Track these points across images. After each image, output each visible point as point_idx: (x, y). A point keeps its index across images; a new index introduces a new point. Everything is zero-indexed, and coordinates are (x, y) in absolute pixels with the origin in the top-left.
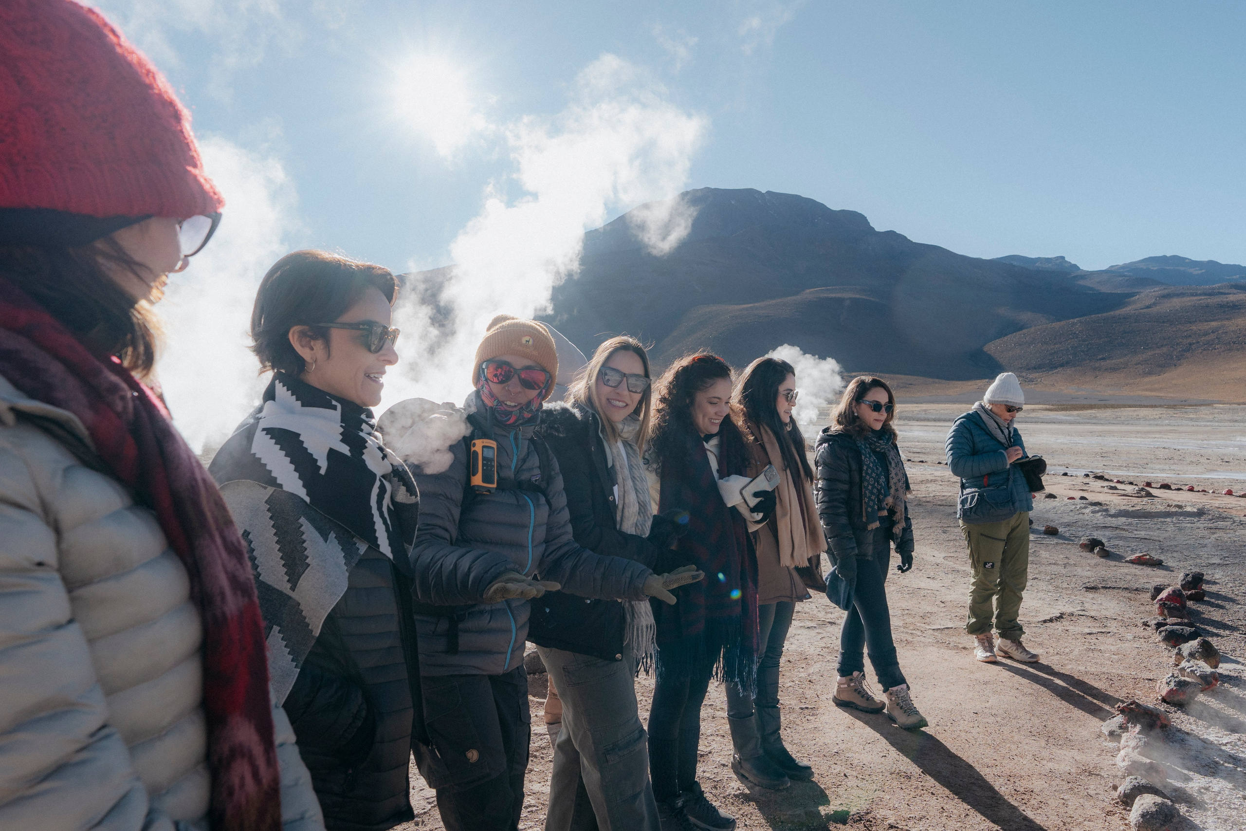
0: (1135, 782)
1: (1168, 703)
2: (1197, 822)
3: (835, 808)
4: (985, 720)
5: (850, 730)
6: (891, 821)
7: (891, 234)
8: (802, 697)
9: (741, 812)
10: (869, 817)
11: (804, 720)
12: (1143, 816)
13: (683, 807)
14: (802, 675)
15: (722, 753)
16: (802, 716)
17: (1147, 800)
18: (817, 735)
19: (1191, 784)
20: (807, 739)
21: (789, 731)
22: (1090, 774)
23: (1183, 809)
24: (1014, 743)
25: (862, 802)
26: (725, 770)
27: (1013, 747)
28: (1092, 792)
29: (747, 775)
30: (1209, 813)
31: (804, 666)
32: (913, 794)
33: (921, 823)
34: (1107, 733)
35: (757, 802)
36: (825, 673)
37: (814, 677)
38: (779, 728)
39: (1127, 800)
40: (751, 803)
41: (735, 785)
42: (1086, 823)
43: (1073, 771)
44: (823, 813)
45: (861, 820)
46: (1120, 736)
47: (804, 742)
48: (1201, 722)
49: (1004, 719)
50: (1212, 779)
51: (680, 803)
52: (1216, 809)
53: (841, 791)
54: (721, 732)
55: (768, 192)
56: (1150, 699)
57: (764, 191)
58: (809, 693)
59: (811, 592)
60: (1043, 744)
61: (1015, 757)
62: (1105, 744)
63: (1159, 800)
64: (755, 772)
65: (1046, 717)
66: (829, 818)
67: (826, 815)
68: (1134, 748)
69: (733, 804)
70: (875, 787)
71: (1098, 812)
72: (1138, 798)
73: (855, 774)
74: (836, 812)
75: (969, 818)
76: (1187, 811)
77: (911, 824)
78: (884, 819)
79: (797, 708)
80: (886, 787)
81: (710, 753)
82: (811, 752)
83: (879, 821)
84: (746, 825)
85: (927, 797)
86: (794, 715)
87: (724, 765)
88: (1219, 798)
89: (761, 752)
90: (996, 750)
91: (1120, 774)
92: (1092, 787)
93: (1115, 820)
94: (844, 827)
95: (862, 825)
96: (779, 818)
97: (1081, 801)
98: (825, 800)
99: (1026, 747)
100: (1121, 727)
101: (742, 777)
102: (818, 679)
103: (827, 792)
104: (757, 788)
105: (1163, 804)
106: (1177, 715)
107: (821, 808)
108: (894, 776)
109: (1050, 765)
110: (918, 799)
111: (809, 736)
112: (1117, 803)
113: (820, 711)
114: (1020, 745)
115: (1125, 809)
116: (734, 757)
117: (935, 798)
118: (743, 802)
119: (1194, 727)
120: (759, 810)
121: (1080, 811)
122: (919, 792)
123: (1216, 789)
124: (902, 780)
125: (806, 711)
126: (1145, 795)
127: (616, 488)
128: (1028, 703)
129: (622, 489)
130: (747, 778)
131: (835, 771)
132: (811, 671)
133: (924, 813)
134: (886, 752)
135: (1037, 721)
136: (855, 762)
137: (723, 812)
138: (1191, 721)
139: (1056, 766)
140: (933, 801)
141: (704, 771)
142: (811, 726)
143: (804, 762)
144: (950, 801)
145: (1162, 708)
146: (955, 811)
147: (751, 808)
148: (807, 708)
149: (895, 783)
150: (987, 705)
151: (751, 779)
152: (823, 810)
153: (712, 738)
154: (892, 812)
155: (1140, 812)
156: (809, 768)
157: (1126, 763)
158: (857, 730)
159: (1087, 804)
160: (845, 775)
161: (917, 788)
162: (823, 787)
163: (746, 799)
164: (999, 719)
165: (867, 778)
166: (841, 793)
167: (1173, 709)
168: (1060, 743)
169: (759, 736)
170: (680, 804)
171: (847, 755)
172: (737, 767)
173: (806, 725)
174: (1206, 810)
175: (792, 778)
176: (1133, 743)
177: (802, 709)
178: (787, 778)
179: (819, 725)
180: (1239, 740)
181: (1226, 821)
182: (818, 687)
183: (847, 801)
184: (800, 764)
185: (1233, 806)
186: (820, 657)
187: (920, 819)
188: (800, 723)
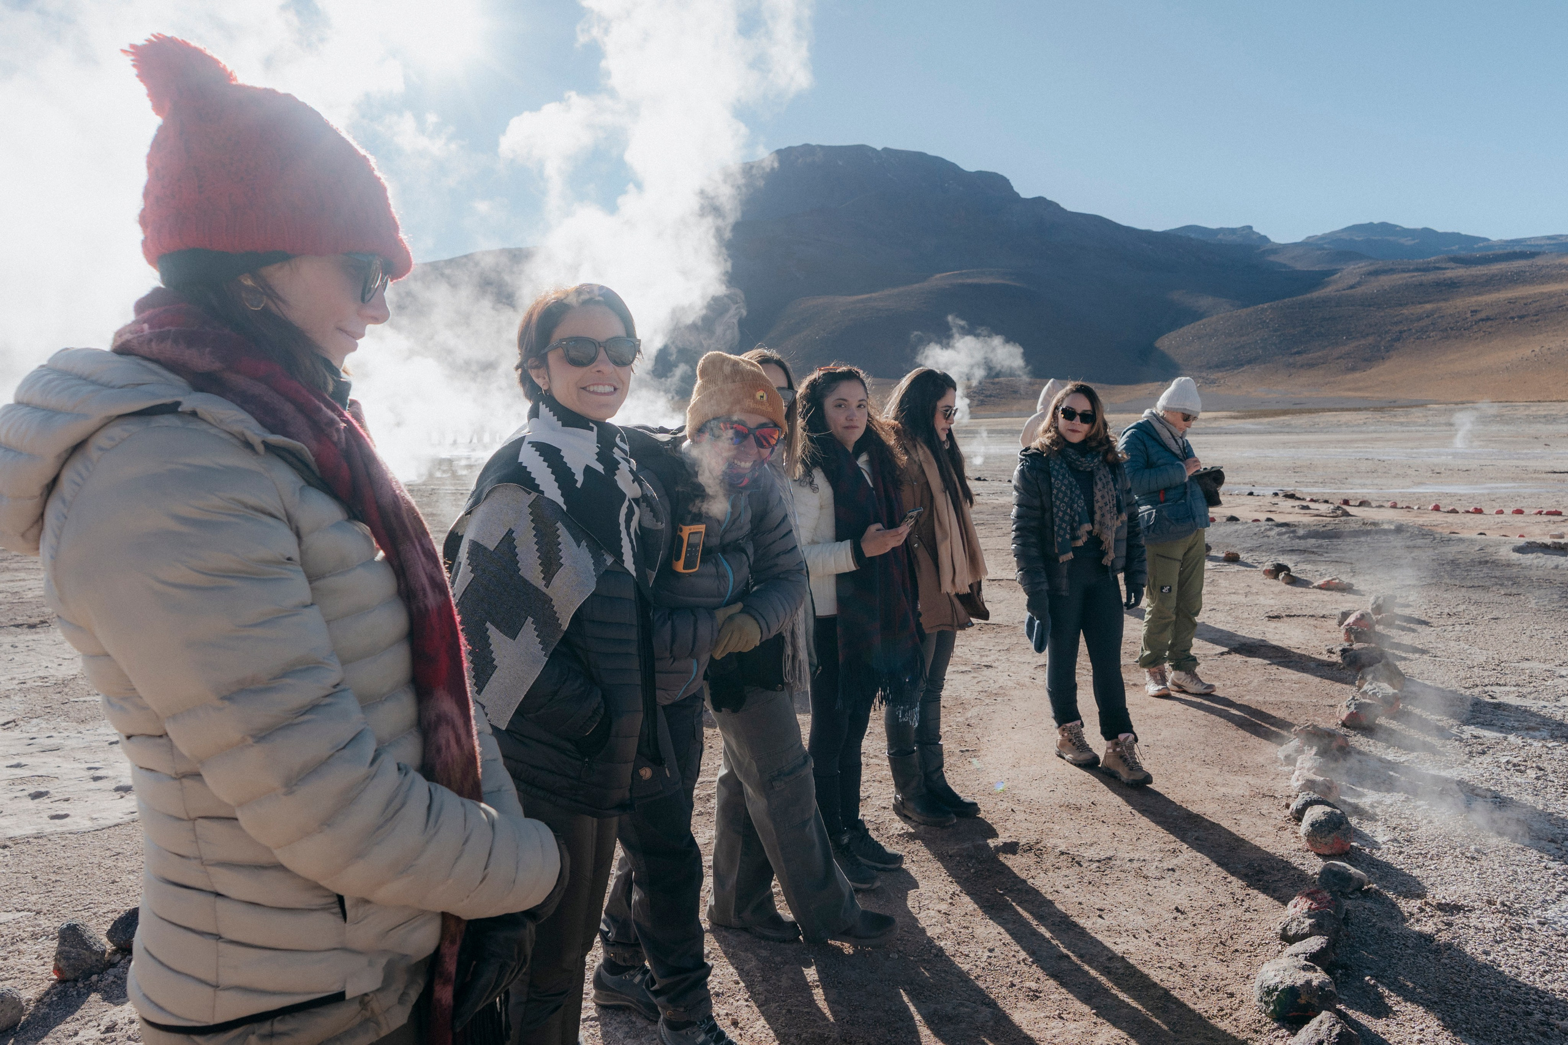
0: (1307, 798)
1: (1348, 727)
2: (1367, 832)
3: (1004, 840)
4: (1156, 752)
6: (1063, 848)
7: (1040, 201)
8: (962, 741)
9: (907, 850)
10: (1039, 846)
11: (965, 762)
12: (1312, 825)
13: (849, 843)
14: (959, 719)
15: (882, 797)
16: (963, 758)
17: (1317, 811)
18: (980, 776)
19: (1364, 800)
20: (970, 780)
22: (1264, 796)
23: (1354, 821)
24: (1187, 772)
25: (1032, 833)
26: (887, 812)
27: (1186, 775)
28: (1263, 812)
29: (910, 815)
30: (1379, 823)
31: (960, 710)
32: (1083, 823)
33: (1092, 848)
34: (1282, 758)
35: (923, 840)
36: (985, 717)
37: (973, 721)
38: (942, 766)
39: (1298, 816)
40: (917, 841)
41: (898, 826)
42: (1258, 838)
43: (1247, 794)
44: (992, 845)
45: (1031, 849)
46: (1295, 760)
47: (967, 783)
48: (1380, 744)
49: (1176, 750)
50: (1386, 794)
51: (845, 839)
52: (1386, 820)
53: (1009, 824)
54: (878, 778)
55: (885, 149)
56: (1331, 722)
57: (879, 148)
58: (968, 737)
59: (974, 620)
60: (1217, 771)
61: (1188, 785)
62: (1280, 768)
63: (1328, 809)
64: (919, 810)
65: (1220, 747)
66: (998, 849)
67: (995, 847)
68: (1309, 770)
69: (897, 843)
70: (1044, 819)
71: (1270, 828)
72: (1309, 809)
73: (1022, 808)
74: (1005, 844)
75: (1140, 841)
76: (1358, 823)
77: (1082, 849)
78: (1055, 847)
79: (957, 751)
80: (1055, 819)
81: (869, 797)
82: (976, 791)
83: (1050, 850)
84: (913, 861)
85: (1099, 825)
86: (954, 758)
87: (884, 808)
88: (1390, 810)
89: (924, 790)
90: (1168, 780)
91: (1293, 794)
92: (1265, 807)
93: (1287, 834)
94: (1014, 857)
95: (1033, 854)
96: (947, 853)
97: (1254, 820)
98: (994, 834)
99: (1199, 775)
100: (1296, 751)
101: (905, 818)
102: (976, 723)
103: (994, 826)
104: (922, 827)
105: (1332, 812)
106: (1356, 738)
107: (989, 841)
108: (1063, 808)
109: (1223, 790)
110: (1089, 828)
111: (972, 777)
112: (1289, 820)
113: (982, 753)
114: (1193, 773)
115: (1297, 824)
116: (896, 798)
117: (1105, 825)
118: (908, 841)
119: (1372, 749)
120: (926, 846)
121: (1252, 829)
122: (1089, 821)
123: (1389, 802)
124: (1072, 811)
125: (967, 753)
126: (1315, 807)
128: (1203, 734)
130: (910, 818)
131: (1001, 808)
132: (969, 714)
133: (1095, 839)
134: (1054, 786)
135: (1210, 751)
136: (1022, 798)
137: (889, 850)
138: (1371, 743)
139: (1229, 790)
140: (1104, 829)
141: (866, 813)
142: (973, 767)
143: (969, 800)
144: (1122, 828)
145: (1343, 731)
146: (1126, 836)
147: (918, 846)
148: (968, 751)
149: (1065, 815)
150: (1159, 738)
151: (914, 818)
152: (992, 843)
153: (869, 783)
154: (1062, 840)
155: (1310, 822)
156: (976, 804)
157: (1300, 783)
158: (1022, 768)
159: (1259, 823)
160: (1012, 810)
161: (1087, 818)
162: (990, 822)
163: (912, 837)
164: (1172, 750)
165: (1036, 811)
166: (1008, 826)
167: (1353, 733)
168: (1235, 769)
169: (921, 774)
170: (846, 841)
171: (1014, 792)
172: (900, 809)
173: (967, 767)
174: (1376, 821)
175: (958, 815)
176: (1308, 765)
177: (962, 751)
178: (953, 815)
180: (1417, 758)
181: (1394, 829)
182: (978, 730)
183: (1015, 834)
184: (966, 801)
185: (1403, 816)
186: (978, 701)
187: (1091, 845)
188: (961, 765)
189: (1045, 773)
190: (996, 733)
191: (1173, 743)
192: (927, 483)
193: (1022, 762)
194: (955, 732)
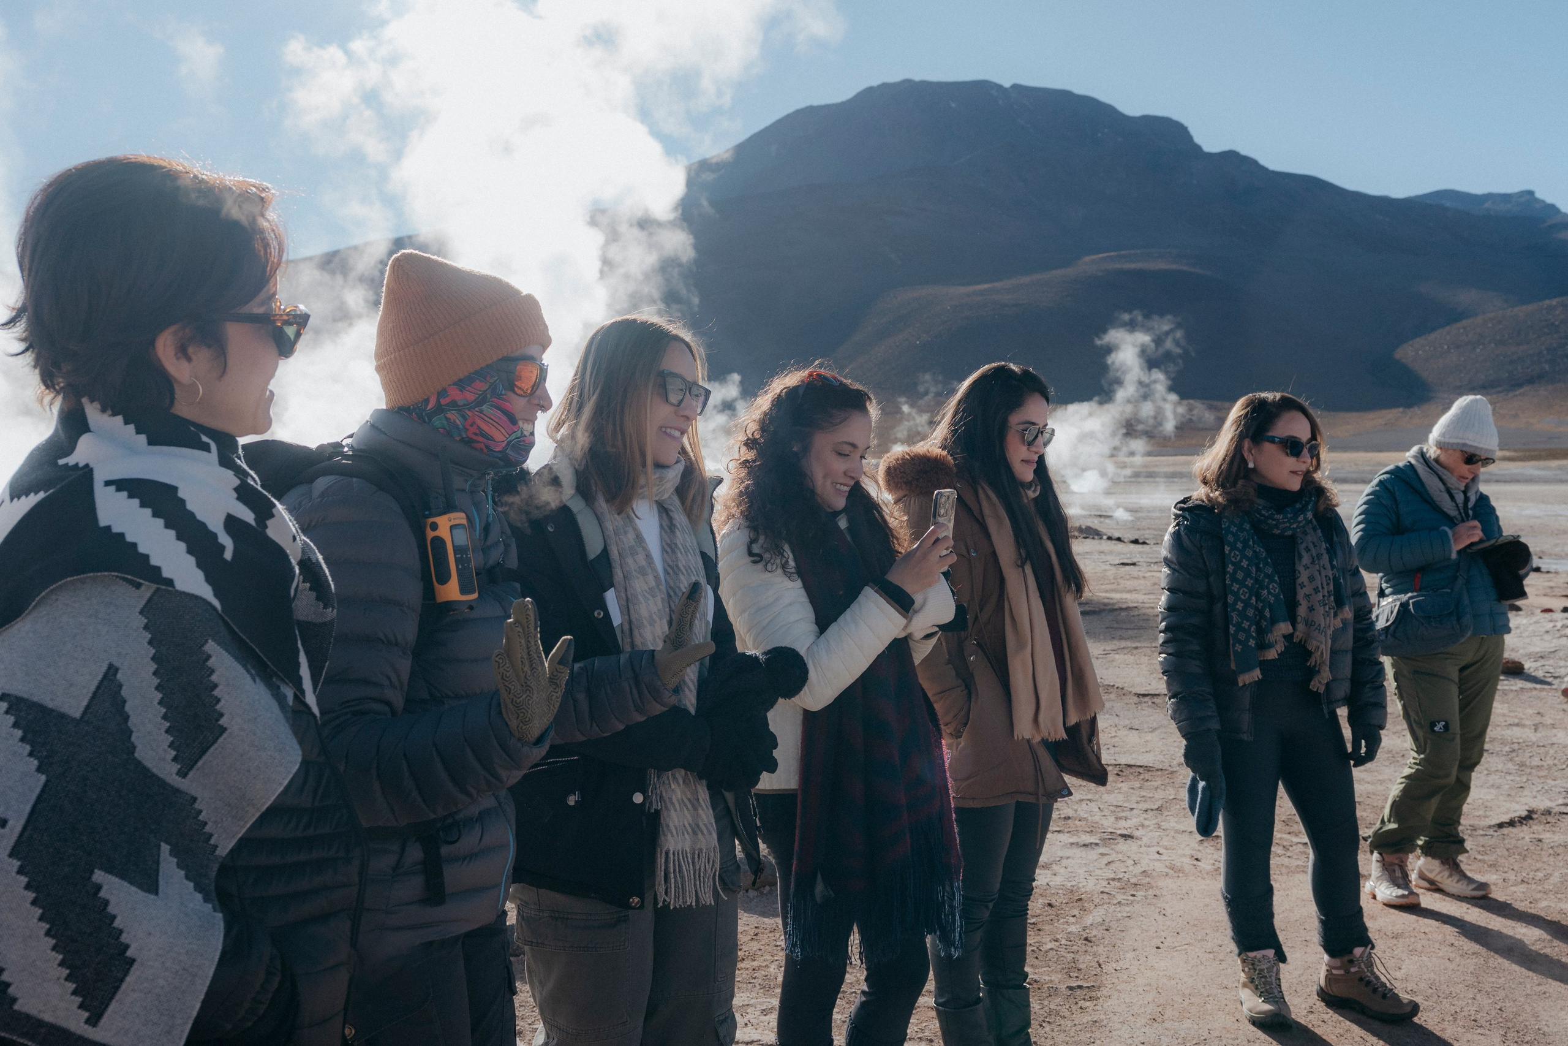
5: (1156, 1025)
7: (1231, 157)
8: (1072, 969)
11: (1074, 1008)
14: (1072, 929)
16: (1072, 1000)
18: (1097, 1034)
21: (1048, 1028)
31: (1076, 912)
36: (1114, 925)
37: (1094, 932)
38: (1028, 1024)
55: (1016, 87)
57: (1007, 85)
58: (1085, 961)
65: (1502, 993)
79: (1063, 987)
86: (1058, 1000)
102: (1100, 936)
113: (1105, 991)
125: (1079, 992)
127: (610, 596)
128: (1471, 969)
129: (623, 595)
132: (1089, 920)
135: (1485, 1001)
142: (1086, 1018)
148: (1080, 987)
158: (1168, 1024)
168: (1528, 1038)
169: (991, 1039)
173: (1078, 1017)
177: (1071, 988)
179: (1103, 1017)
182: (1100, 949)
186: (1105, 896)
188: (1067, 1014)
189: (1206, 1034)
190: (1130, 955)
191: (1423, 985)
192: (994, 554)
193: (1169, 1013)
194: (1062, 952)
